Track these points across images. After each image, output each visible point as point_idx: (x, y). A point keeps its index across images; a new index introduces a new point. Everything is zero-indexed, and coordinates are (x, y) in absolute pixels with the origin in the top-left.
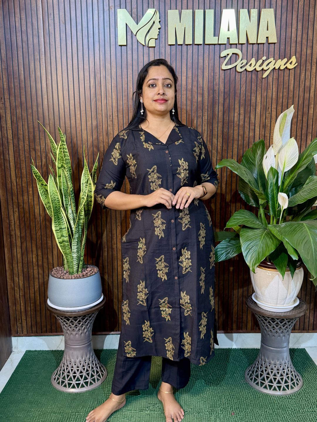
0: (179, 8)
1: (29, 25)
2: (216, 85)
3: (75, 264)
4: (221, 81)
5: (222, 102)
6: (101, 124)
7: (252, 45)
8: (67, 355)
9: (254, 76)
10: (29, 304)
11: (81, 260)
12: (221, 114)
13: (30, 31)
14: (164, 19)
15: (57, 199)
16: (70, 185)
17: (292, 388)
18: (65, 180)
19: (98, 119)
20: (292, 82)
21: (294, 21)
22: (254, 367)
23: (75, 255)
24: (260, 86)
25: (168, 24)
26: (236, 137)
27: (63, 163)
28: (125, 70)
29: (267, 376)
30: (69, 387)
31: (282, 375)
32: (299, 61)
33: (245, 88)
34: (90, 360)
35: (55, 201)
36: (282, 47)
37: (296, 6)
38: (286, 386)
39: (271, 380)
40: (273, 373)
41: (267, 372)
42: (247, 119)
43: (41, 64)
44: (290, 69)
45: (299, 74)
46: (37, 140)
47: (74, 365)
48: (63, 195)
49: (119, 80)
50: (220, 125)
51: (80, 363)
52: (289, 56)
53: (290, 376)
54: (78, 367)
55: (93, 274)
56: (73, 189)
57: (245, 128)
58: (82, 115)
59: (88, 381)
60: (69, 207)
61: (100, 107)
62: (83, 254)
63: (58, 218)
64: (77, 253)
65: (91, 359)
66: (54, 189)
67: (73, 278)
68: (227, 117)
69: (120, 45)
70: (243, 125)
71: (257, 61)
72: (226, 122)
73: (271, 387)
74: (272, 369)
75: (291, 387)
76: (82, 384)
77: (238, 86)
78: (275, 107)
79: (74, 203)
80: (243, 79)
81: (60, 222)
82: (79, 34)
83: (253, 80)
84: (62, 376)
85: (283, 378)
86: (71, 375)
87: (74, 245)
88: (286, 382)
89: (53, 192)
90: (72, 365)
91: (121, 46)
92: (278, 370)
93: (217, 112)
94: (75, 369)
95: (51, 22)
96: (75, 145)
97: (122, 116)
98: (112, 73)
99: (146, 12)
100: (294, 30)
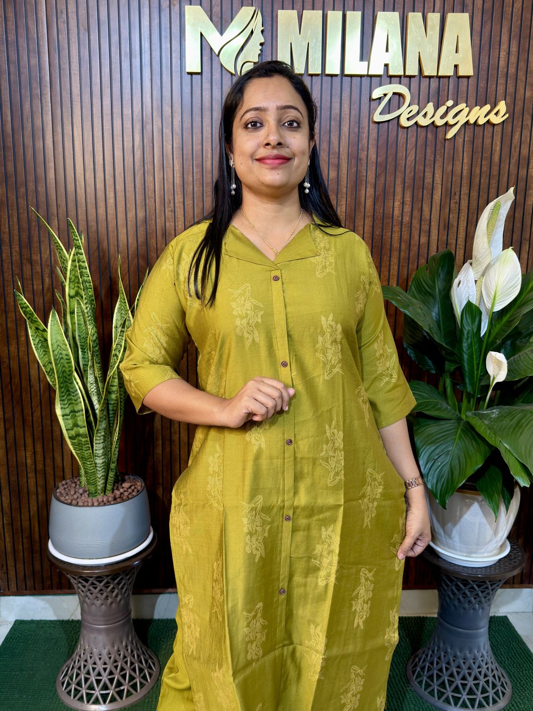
0: (298, 8)
1: (22, 31)
2: (363, 149)
3: (99, 476)
4: (372, 141)
5: (373, 181)
6: (153, 217)
7: (428, 79)
8: (85, 642)
9: (430, 136)
10: (21, 539)
11: (112, 469)
12: (369, 203)
13: (23, 42)
14: (269, 28)
15: (65, 357)
16: (91, 329)
17: (495, 702)
18: (82, 320)
19: (147, 207)
20: (498, 148)
21: (505, 38)
22: (424, 660)
23: (99, 461)
24: (441, 153)
25: (277, 37)
26: (396, 245)
27: (79, 287)
28: (197, 119)
29: (448, 680)
30: (88, 702)
31: (476, 678)
32: (511, 110)
33: (414, 156)
34: (127, 650)
35: (62, 361)
36: (482, 84)
37: (508, 10)
38: (483, 698)
39: (457, 687)
40: (461, 676)
41: (449, 672)
42: (416, 213)
43: (44, 104)
44: (494, 125)
45: (509, 134)
46: (35, 245)
47: (98, 660)
48: (79, 347)
49: (187, 136)
50: (368, 222)
51: (110, 656)
52: (493, 100)
53: (491, 679)
54: (105, 664)
55: (134, 493)
56: (97, 338)
57: (413, 229)
58: (118, 199)
59: (124, 690)
60: (90, 372)
61: (152, 185)
62: (115, 457)
63: (67, 393)
64: (103, 457)
65: (129, 648)
66: (59, 338)
67: (96, 504)
68: (382, 209)
69: (188, 73)
70: (408, 223)
71: (436, 108)
72: (379, 217)
73: (456, 700)
74: (459, 667)
75: (493, 699)
76: (113, 695)
77: (401, 154)
78: (467, 192)
79: (99, 363)
80: (412, 140)
81: (71, 399)
82: (115, 50)
83: (429, 143)
84: (76, 678)
85: (478, 684)
86: (93, 678)
87: (98, 442)
88: (484, 691)
89: (58, 343)
90: (95, 659)
91: (191, 74)
92: (469, 668)
93: (363, 199)
94: (100, 667)
95: (63, 27)
96: (104, 254)
97: (192, 202)
98: (174, 123)
99: (237, 12)
100: (503, 54)
